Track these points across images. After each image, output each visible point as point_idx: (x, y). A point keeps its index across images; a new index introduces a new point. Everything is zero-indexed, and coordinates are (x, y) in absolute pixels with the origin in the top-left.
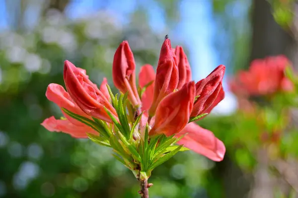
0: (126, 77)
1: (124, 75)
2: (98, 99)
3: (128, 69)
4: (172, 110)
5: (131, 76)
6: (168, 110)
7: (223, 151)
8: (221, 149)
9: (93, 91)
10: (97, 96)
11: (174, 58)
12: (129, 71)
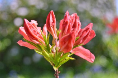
0: (52, 26)
1: (51, 25)
2: (38, 35)
3: (52, 23)
4: (65, 43)
5: (54, 26)
6: (63, 43)
7: (94, 58)
8: (93, 58)
9: (36, 32)
10: (37, 34)
11: (70, 20)
12: (53, 24)
